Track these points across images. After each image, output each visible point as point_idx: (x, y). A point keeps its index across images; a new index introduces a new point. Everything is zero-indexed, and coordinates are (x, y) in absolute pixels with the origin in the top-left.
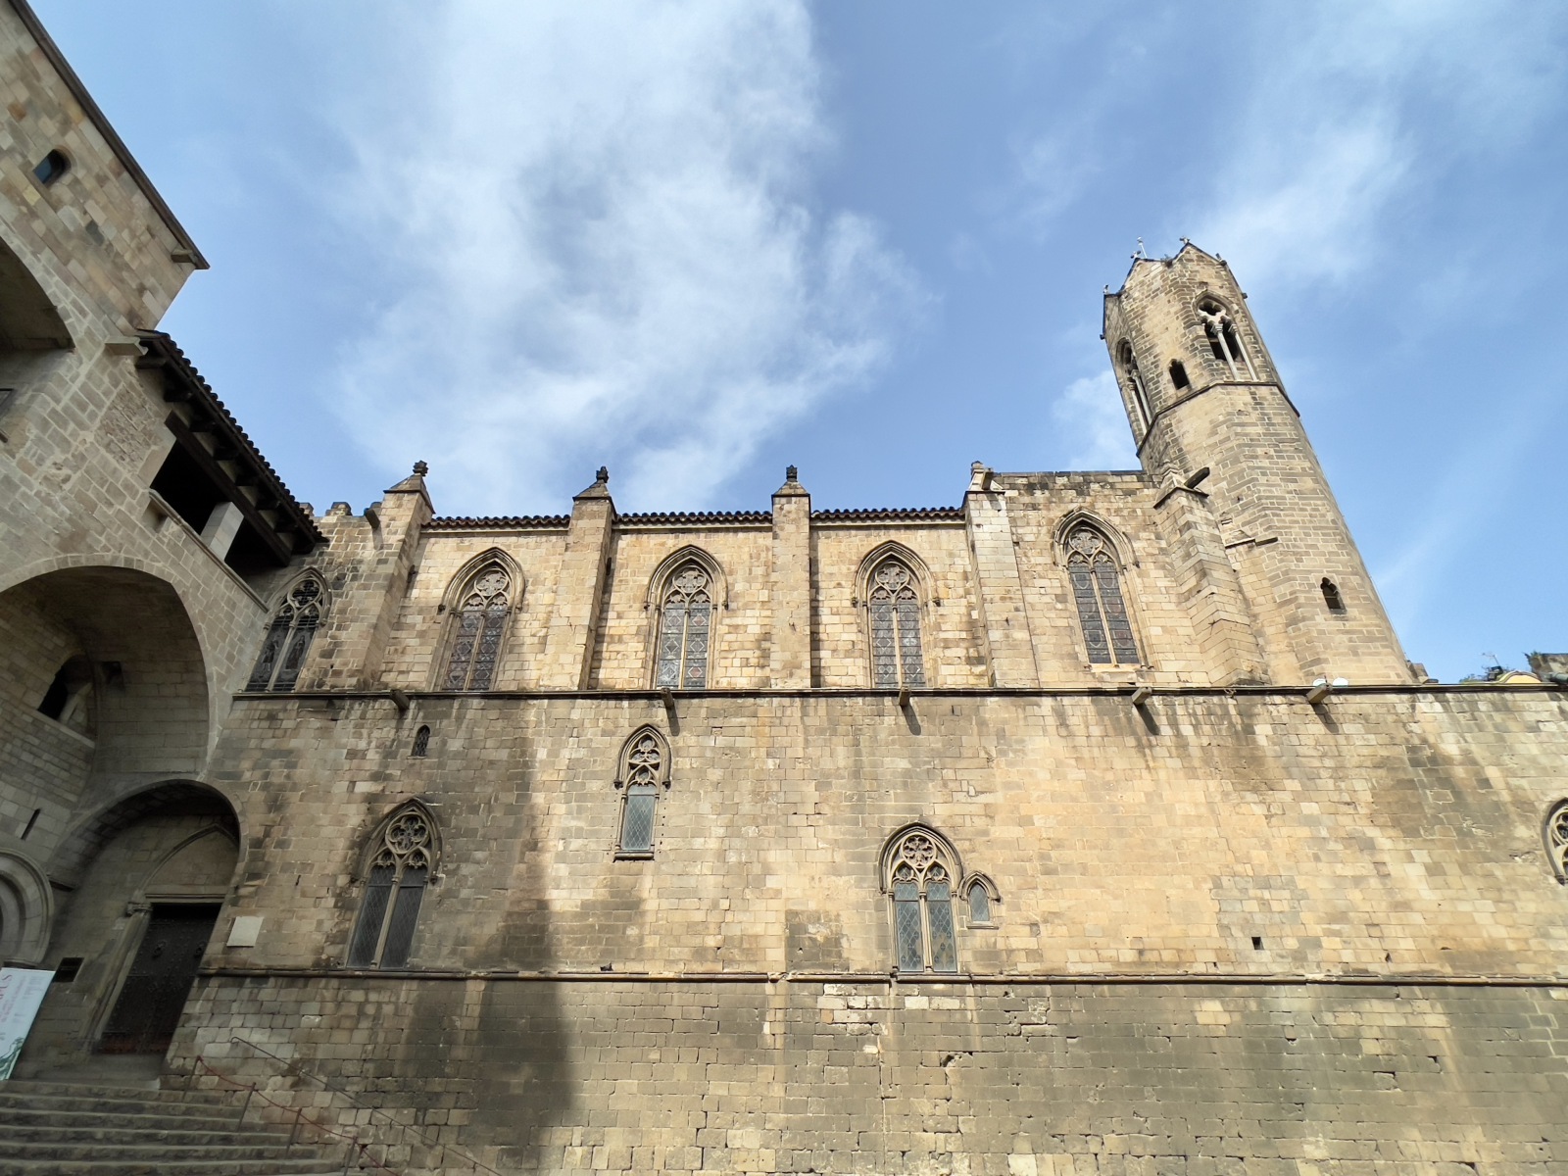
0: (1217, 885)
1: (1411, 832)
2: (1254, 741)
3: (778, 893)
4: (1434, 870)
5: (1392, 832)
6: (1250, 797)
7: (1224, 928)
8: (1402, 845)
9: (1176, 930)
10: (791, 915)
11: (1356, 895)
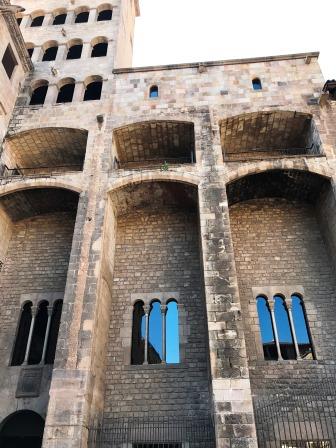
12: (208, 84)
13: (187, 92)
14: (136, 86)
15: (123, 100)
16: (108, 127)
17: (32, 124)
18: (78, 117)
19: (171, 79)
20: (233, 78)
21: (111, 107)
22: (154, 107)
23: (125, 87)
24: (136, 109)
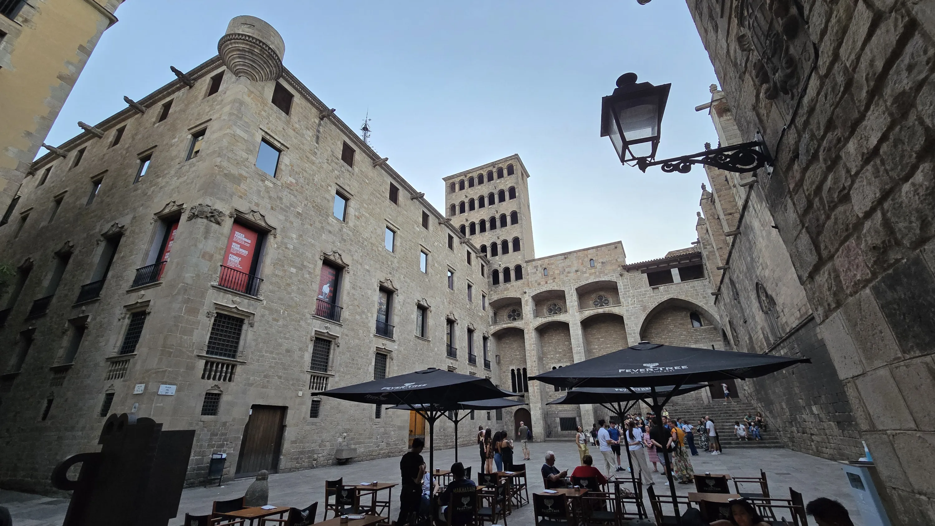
12: (569, 266)
13: (560, 272)
14: (537, 271)
15: (533, 279)
16: (529, 296)
17: (498, 296)
18: (515, 291)
19: (552, 264)
20: (580, 262)
21: (528, 283)
22: (546, 283)
23: (532, 271)
24: (539, 284)
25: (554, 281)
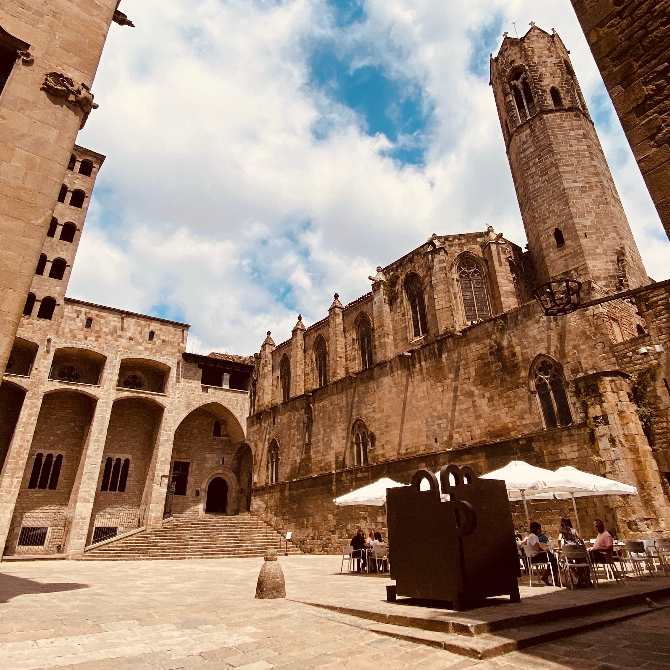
0: (427, 422)
1: (485, 385)
2: (442, 361)
3: (333, 447)
4: (491, 399)
5: (479, 387)
6: (439, 384)
7: (428, 437)
8: (482, 392)
9: (415, 440)
10: (336, 454)
11: (465, 415)
12: (123, 329)
13: (109, 332)
14: (78, 316)
15: (67, 326)
16: (53, 346)
18: (34, 332)
20: (139, 329)
21: (58, 329)
22: (86, 338)
23: (70, 315)
24: (74, 336)
25: (97, 340)
